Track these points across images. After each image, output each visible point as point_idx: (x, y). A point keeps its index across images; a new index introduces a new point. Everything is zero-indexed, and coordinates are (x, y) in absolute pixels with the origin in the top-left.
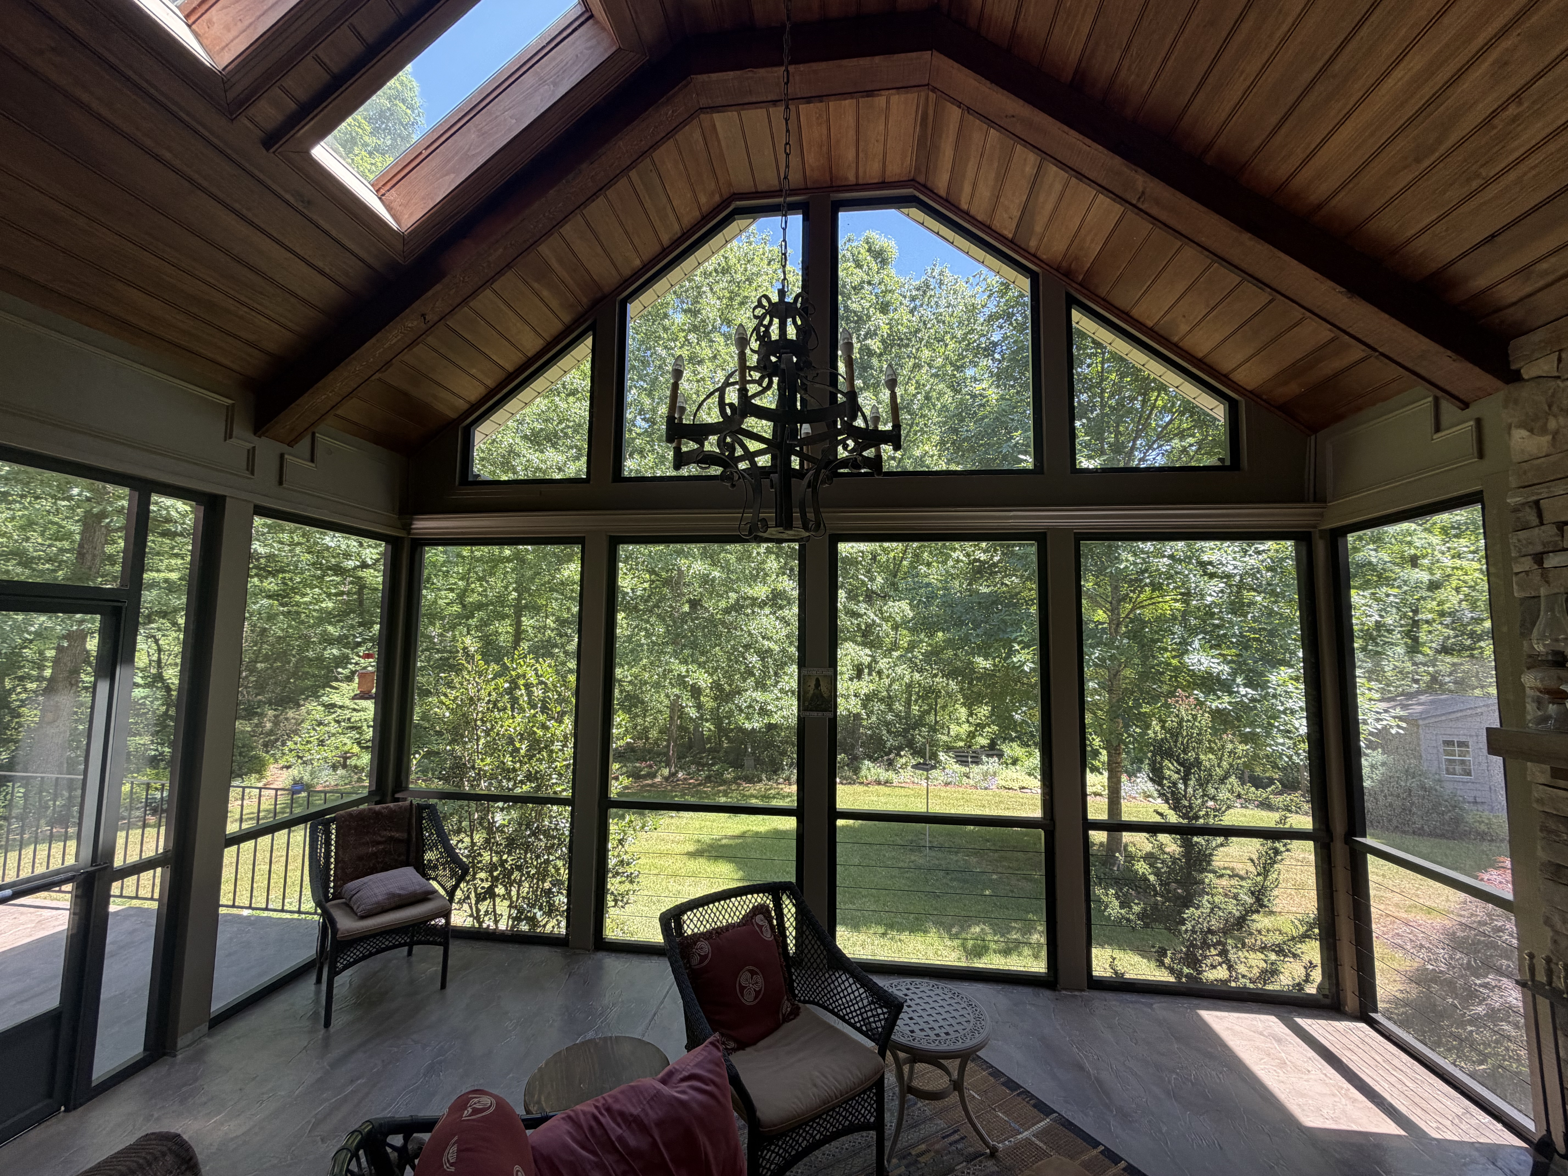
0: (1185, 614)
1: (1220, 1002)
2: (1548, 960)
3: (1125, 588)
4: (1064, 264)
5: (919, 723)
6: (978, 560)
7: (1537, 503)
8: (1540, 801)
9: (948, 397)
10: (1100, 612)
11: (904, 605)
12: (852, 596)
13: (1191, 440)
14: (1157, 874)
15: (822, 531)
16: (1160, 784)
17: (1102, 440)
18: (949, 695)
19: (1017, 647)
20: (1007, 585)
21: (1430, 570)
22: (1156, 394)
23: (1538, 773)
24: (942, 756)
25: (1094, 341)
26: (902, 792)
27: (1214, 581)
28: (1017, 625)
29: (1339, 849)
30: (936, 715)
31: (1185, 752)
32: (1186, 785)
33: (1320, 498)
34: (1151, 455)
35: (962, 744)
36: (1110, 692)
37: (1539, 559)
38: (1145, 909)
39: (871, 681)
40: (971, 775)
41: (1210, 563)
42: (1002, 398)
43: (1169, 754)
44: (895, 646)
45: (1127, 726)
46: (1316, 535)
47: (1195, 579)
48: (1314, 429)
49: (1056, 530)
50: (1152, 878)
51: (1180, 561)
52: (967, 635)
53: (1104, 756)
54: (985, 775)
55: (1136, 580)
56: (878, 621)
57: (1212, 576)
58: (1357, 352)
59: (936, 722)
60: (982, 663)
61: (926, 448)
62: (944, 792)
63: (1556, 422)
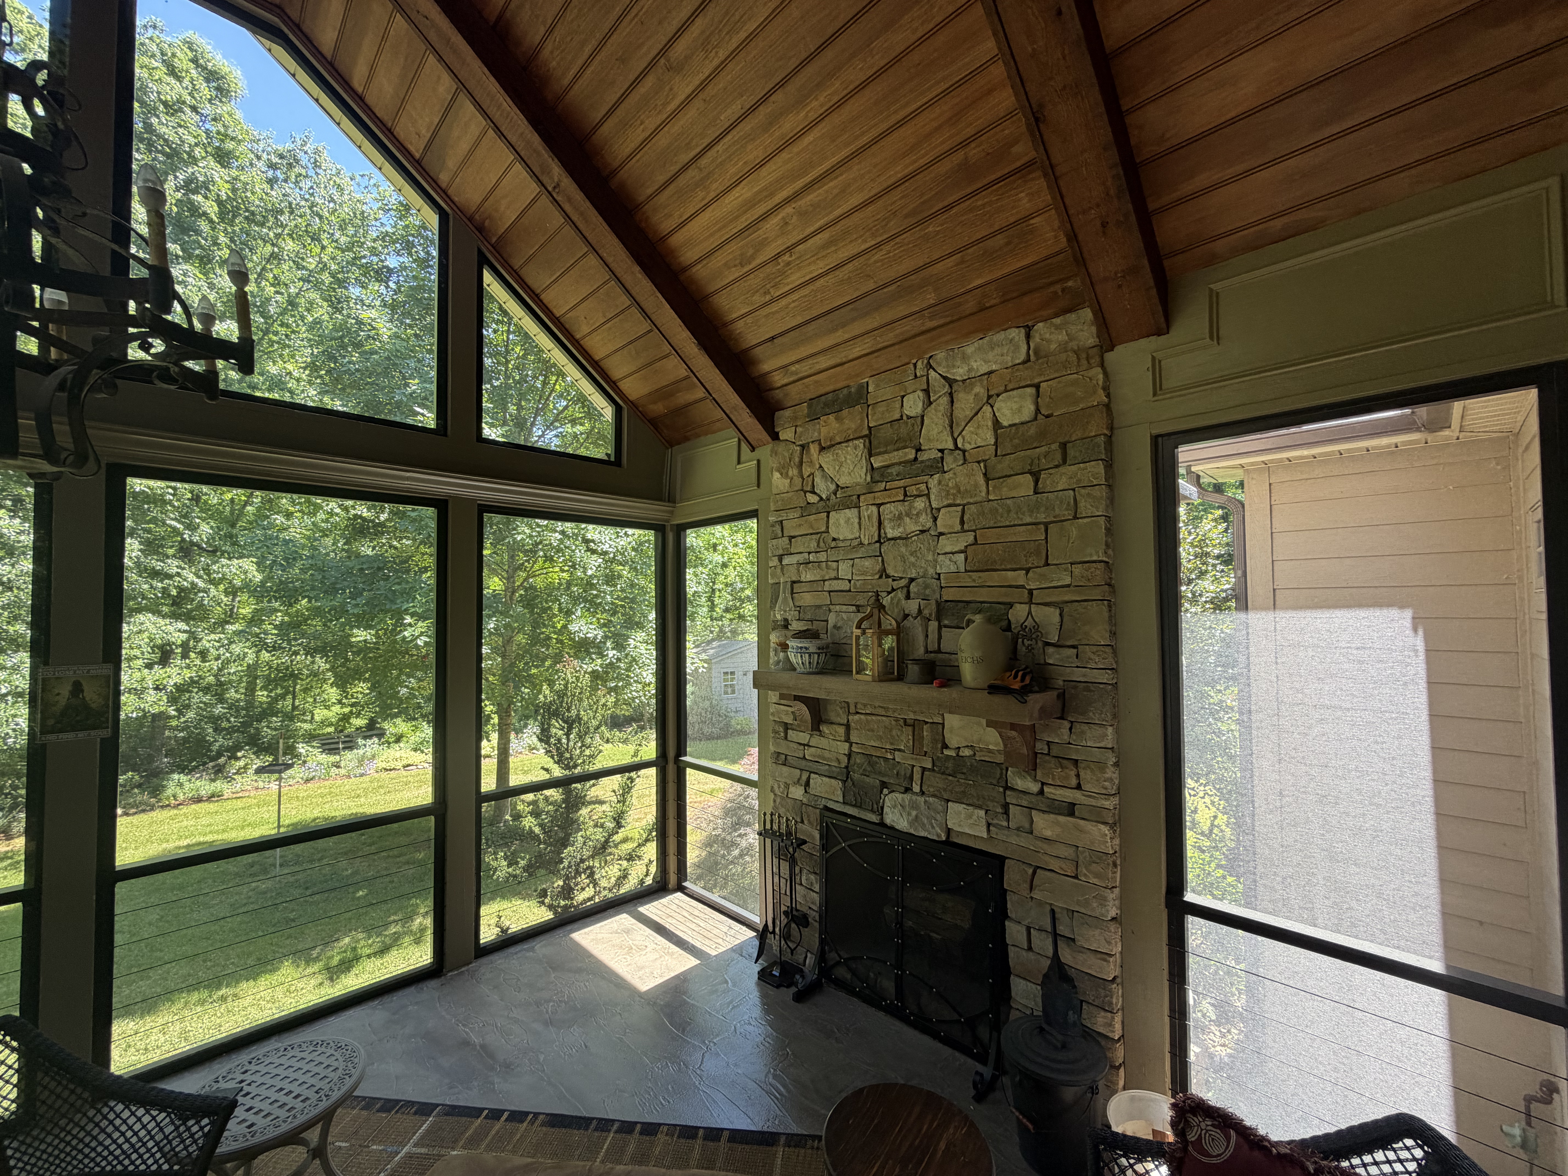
0: (569, 584)
1: (588, 920)
2: (772, 815)
3: (521, 557)
4: (477, 217)
5: (269, 711)
6: (361, 517)
7: (781, 522)
8: (773, 714)
9: (322, 311)
10: (496, 579)
11: (249, 565)
12: (152, 547)
13: (581, 428)
14: (541, 825)
15: (91, 464)
16: (547, 742)
17: (505, 409)
18: (314, 674)
19: (408, 620)
20: (396, 548)
21: (722, 554)
22: (554, 378)
23: (773, 696)
24: (302, 748)
25: (501, 308)
26: (239, 804)
27: (594, 557)
28: (409, 595)
29: (671, 768)
30: (294, 699)
31: (568, 710)
32: (568, 740)
33: (671, 499)
34: (550, 434)
35: (331, 729)
36: (504, 656)
37: (780, 558)
38: (530, 860)
39: (188, 667)
40: (342, 764)
41: (593, 541)
42: (396, 336)
43: (556, 714)
44: (230, 616)
45: (517, 688)
46: (668, 528)
47: (580, 553)
48: (671, 444)
49: (457, 499)
50: (537, 830)
51: (569, 537)
52: (344, 604)
53: (495, 719)
54: (361, 761)
55: (531, 551)
56: (201, 584)
57: (594, 552)
58: (700, 393)
59: (294, 708)
60: (361, 635)
61: (290, 367)
62: (303, 791)
63: (793, 472)
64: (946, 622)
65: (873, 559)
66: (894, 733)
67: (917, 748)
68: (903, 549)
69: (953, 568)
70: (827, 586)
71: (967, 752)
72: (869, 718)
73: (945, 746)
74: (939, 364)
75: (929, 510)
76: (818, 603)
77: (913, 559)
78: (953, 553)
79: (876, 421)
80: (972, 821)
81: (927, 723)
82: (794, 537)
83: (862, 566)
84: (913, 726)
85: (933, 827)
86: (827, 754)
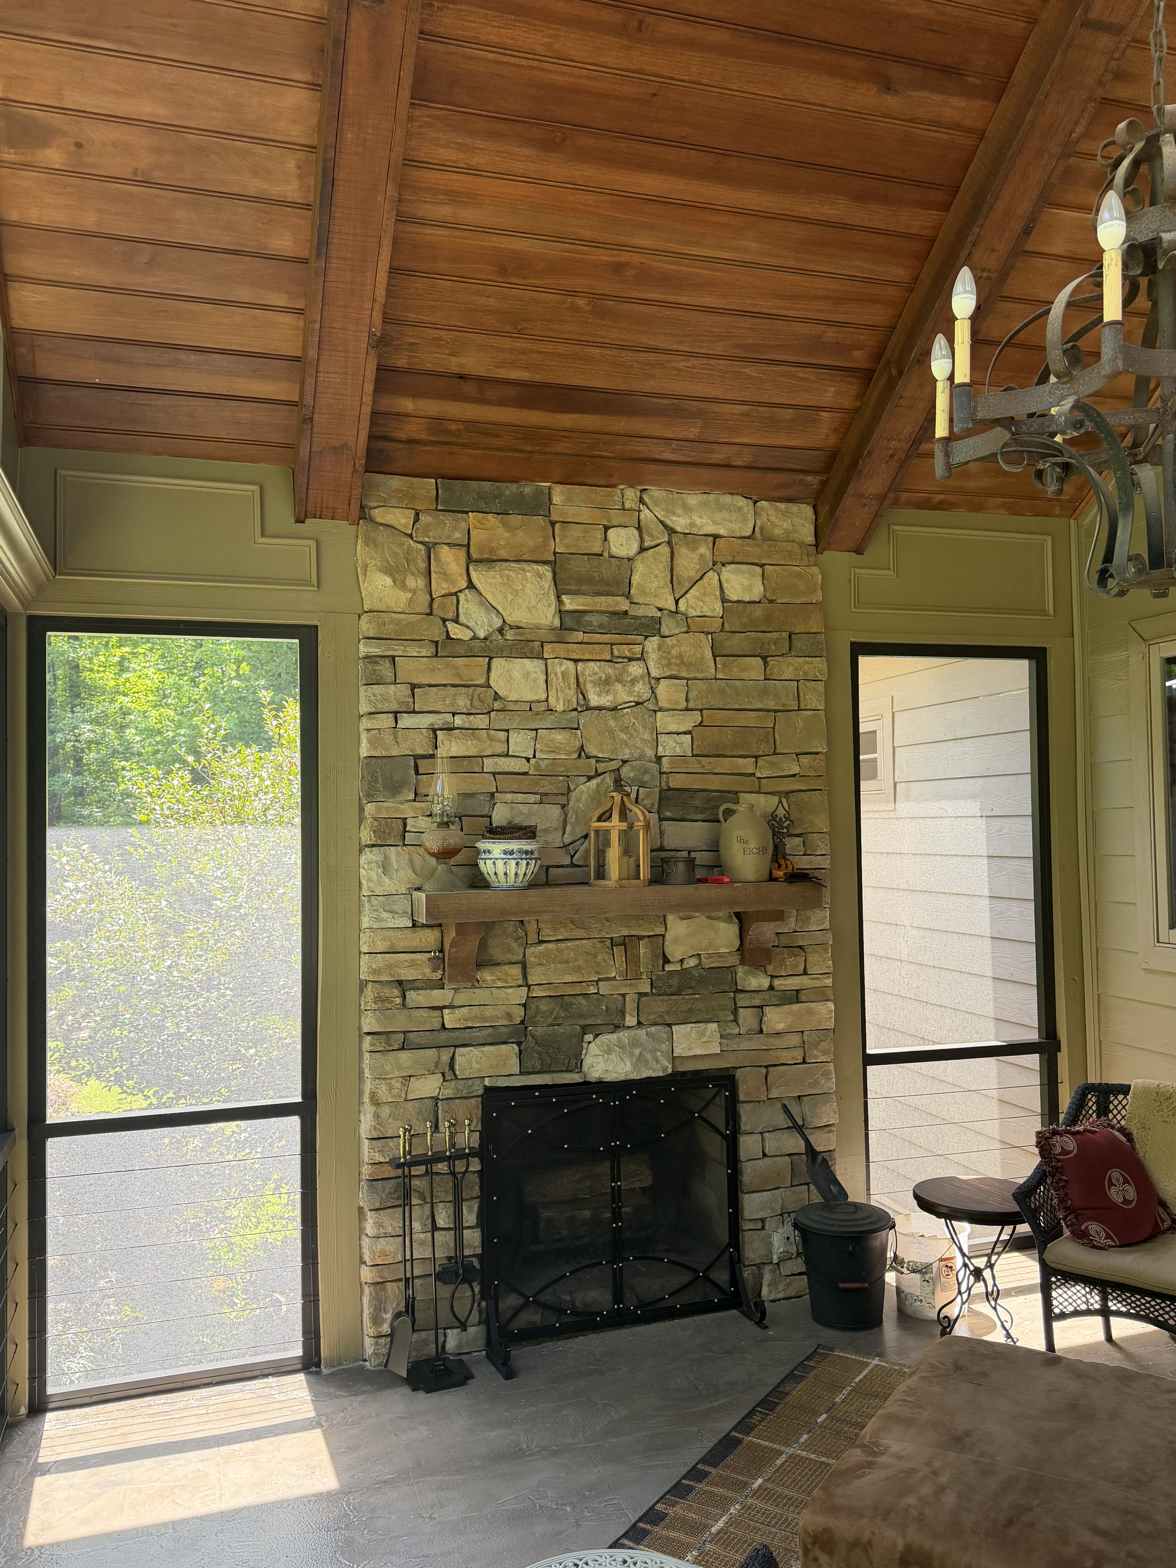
7: (394, 659)
37: (395, 716)
63: (415, 582)
64: (668, 814)
65: (568, 732)
66: (599, 958)
67: (631, 973)
68: (612, 723)
69: (678, 751)
70: (489, 764)
71: (692, 962)
72: (562, 945)
73: (666, 961)
74: (656, 504)
75: (647, 679)
76: (474, 789)
77: (624, 736)
78: (678, 734)
79: (567, 547)
80: (705, 1039)
81: (640, 938)
82: (420, 686)
83: (553, 740)
84: (624, 944)
85: (658, 1061)
86: (489, 1012)
